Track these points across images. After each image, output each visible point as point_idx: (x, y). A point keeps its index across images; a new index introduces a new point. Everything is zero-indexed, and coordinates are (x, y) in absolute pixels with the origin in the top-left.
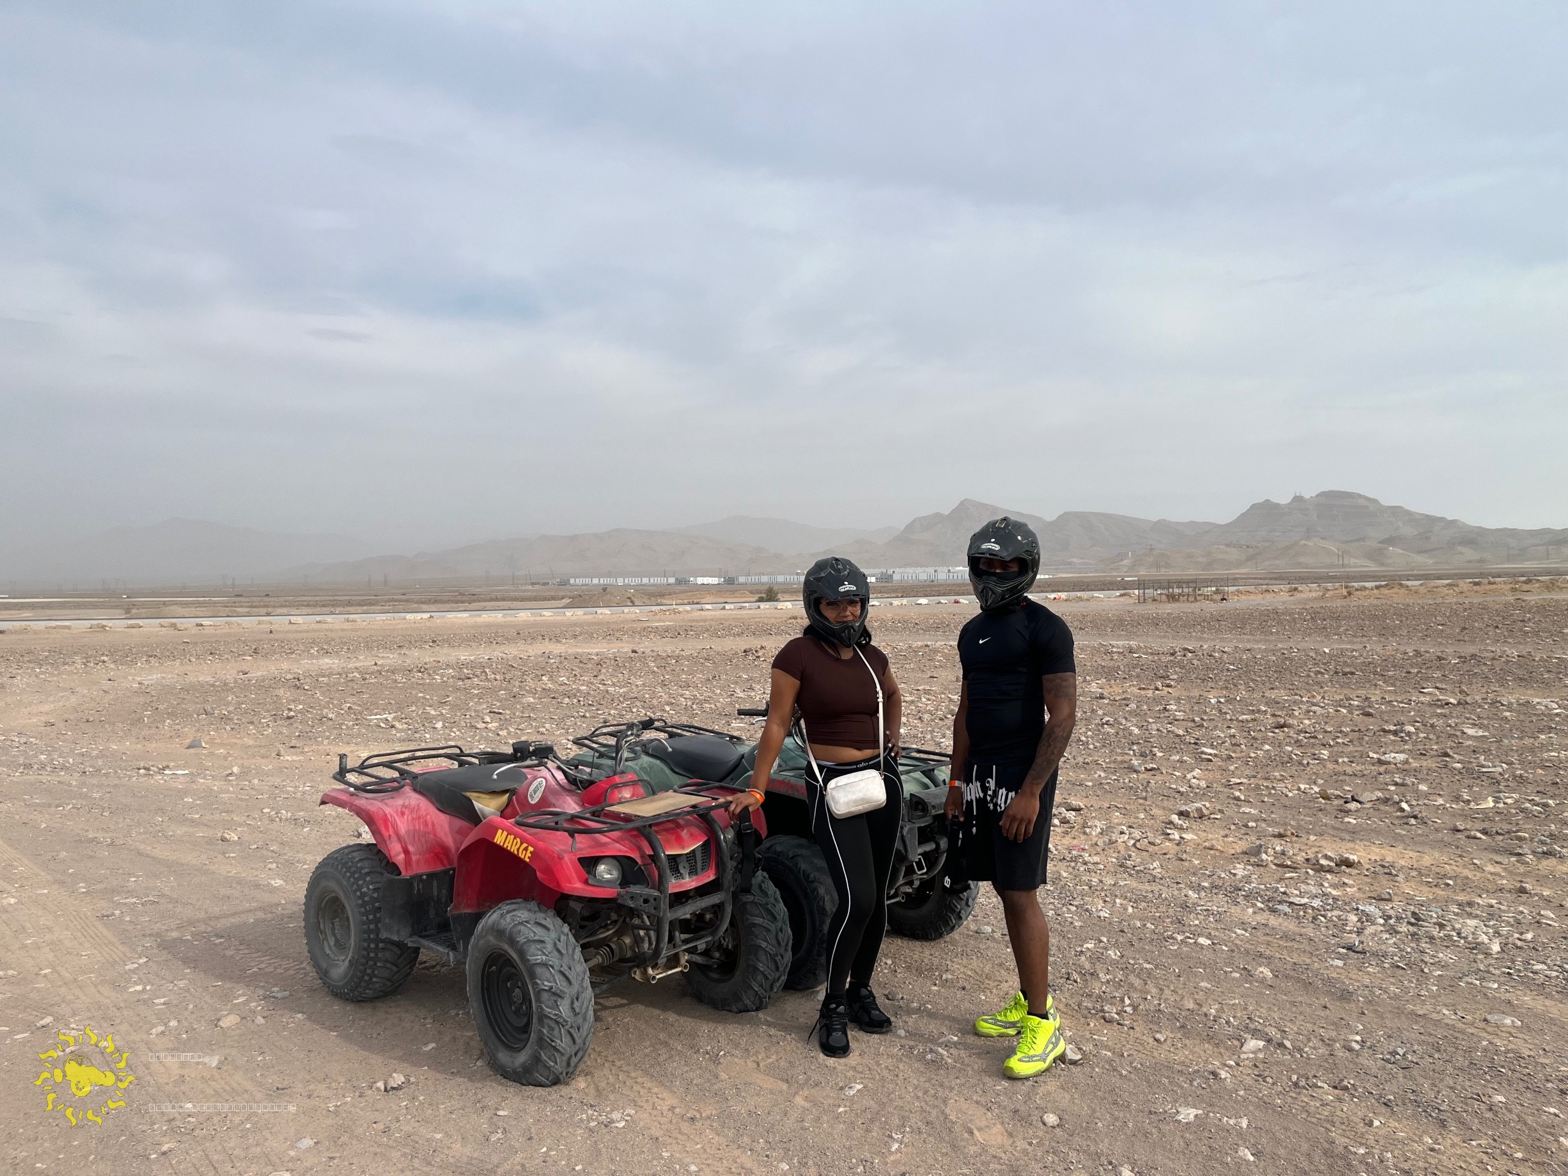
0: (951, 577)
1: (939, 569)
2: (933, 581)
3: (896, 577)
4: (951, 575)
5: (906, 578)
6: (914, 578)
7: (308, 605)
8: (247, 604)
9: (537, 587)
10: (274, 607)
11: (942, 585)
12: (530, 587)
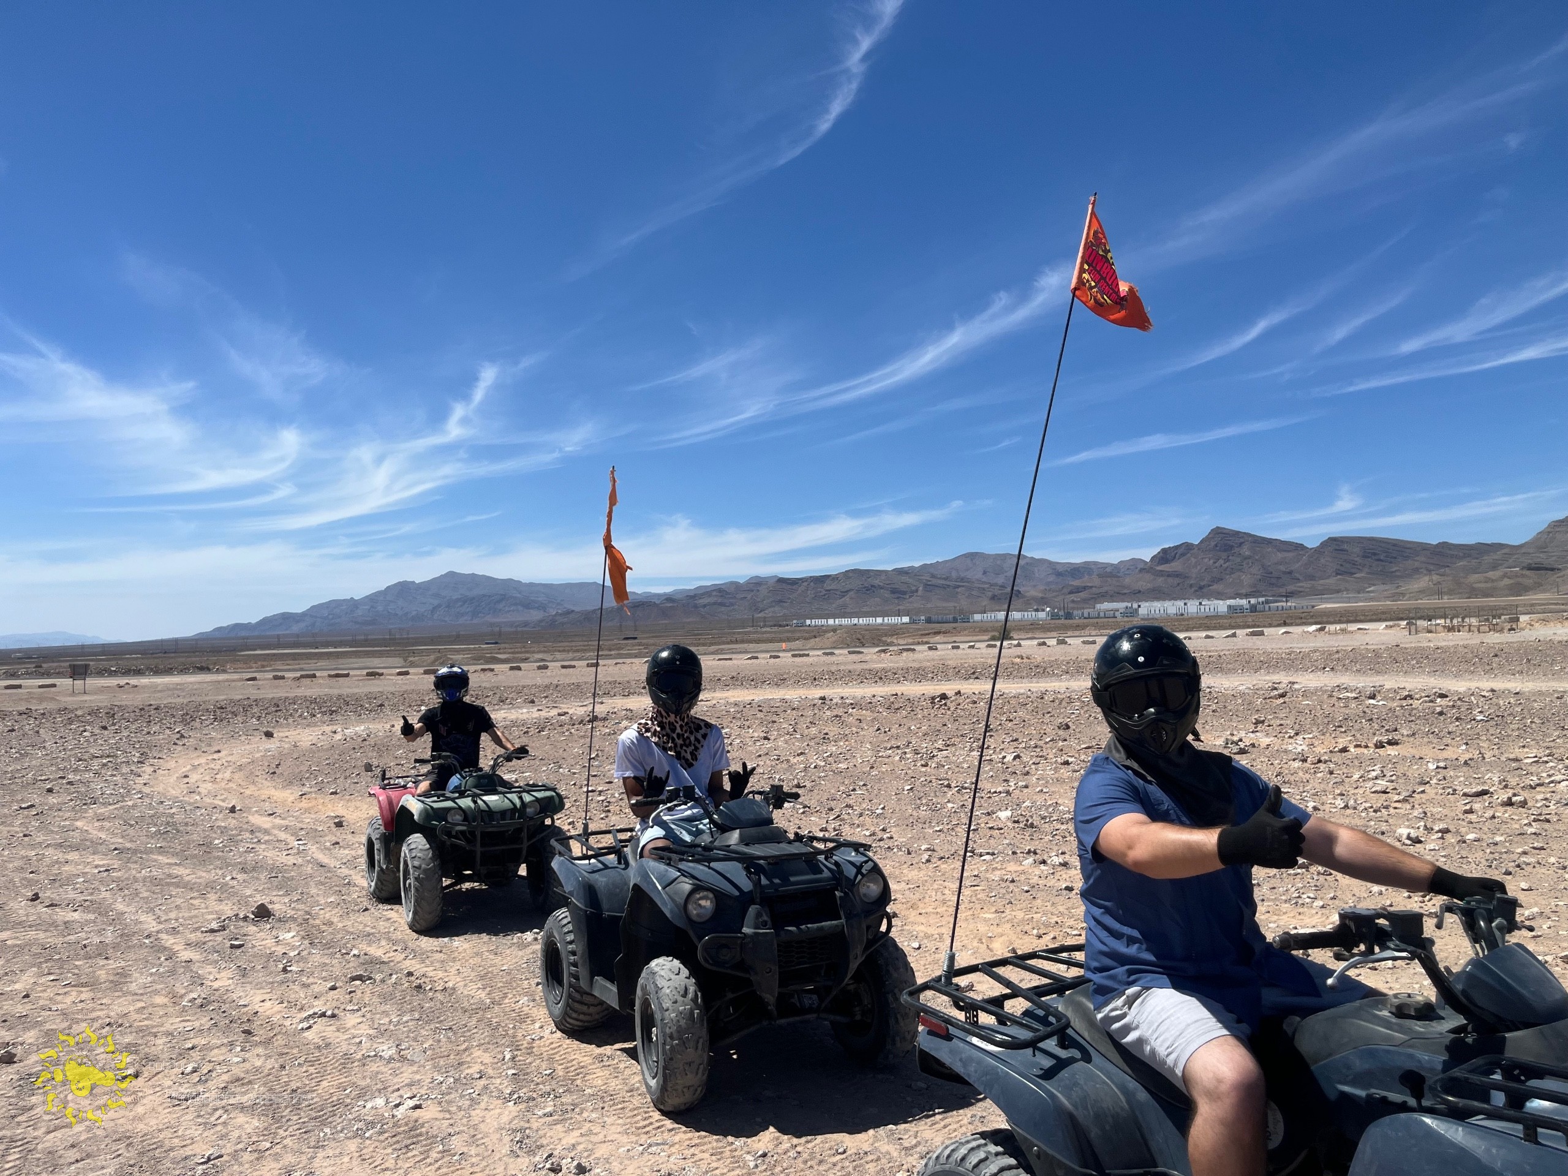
0: (1203, 610)
1: (1190, 603)
2: (1182, 615)
3: (1143, 611)
4: (1202, 607)
5: (1153, 612)
6: (1162, 611)
7: (564, 651)
8: (510, 651)
9: (775, 629)
10: (534, 652)
11: (1191, 618)
12: (768, 629)
